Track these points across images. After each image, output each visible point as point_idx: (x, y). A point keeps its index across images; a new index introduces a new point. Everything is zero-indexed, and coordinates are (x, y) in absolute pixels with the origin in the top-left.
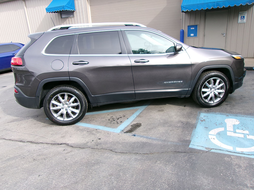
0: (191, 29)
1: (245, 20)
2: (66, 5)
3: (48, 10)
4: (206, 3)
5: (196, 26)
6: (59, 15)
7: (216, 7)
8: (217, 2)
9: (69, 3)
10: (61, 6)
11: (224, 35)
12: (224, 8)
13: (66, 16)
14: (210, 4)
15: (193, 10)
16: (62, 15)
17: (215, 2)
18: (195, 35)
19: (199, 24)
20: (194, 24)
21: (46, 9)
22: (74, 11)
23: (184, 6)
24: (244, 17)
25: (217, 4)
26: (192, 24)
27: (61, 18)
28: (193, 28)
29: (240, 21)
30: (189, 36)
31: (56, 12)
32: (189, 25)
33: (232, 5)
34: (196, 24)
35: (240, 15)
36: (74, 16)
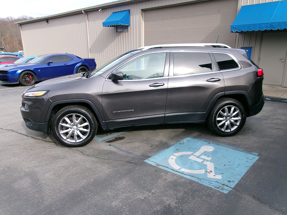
2: (121, 20)
3: (105, 24)
4: (258, 24)
5: (251, 48)
6: (115, 29)
7: (269, 29)
8: (270, 23)
9: (123, 18)
10: (116, 21)
11: (283, 60)
12: (278, 31)
13: (121, 30)
14: (263, 25)
15: (243, 30)
16: (118, 29)
17: (268, 23)
19: (254, 46)
20: (248, 46)
21: (103, 23)
22: (128, 26)
23: (234, 26)
25: (271, 25)
26: (246, 46)
27: (117, 32)
31: (113, 26)
32: (242, 46)
34: (250, 46)
36: (128, 31)
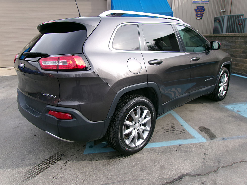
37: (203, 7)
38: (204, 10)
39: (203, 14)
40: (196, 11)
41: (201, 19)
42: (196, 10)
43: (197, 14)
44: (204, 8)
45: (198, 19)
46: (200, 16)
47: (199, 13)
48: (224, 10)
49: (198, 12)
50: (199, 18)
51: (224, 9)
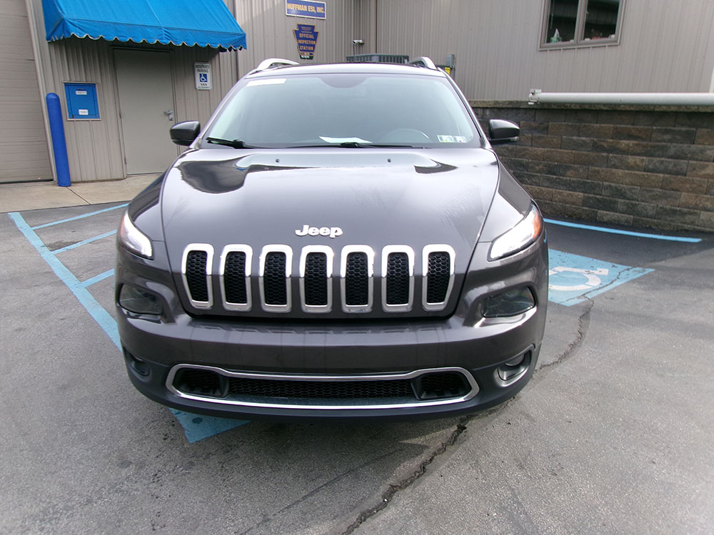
0: (78, 93)
1: (209, 84)
5: (93, 86)
11: (171, 116)
18: (94, 113)
19: (99, 81)
20: (84, 81)
24: (205, 76)
26: (76, 78)
28: (85, 93)
29: (199, 84)
30: (74, 114)
32: (67, 81)
33: (201, 43)
34: (89, 82)
35: (196, 69)
37: (313, 27)
38: (316, 34)
39: (314, 46)
40: (298, 38)
41: (311, 58)
42: (297, 33)
43: (300, 45)
44: (315, 31)
45: (304, 58)
46: (309, 51)
47: (306, 42)
48: (361, 41)
49: (301, 39)
50: (307, 55)
51: (360, 39)
